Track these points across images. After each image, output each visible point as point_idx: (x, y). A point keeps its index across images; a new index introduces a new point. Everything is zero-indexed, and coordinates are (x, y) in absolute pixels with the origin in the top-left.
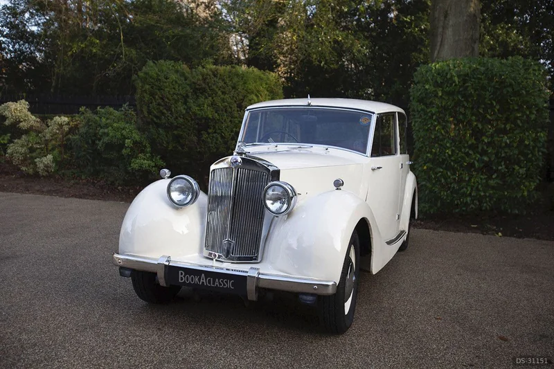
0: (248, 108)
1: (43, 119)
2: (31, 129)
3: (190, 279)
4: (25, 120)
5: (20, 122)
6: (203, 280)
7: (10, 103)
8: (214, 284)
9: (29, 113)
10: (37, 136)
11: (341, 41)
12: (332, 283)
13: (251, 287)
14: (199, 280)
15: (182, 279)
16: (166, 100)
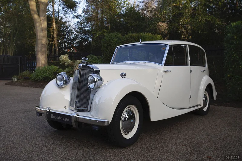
0: (117, 47)
1: (74, 62)
2: (69, 65)
3: (55, 117)
4: (67, 62)
5: (65, 63)
6: (59, 118)
7: (62, 55)
8: (63, 119)
9: (68, 59)
10: (71, 68)
11: (210, 20)
12: (107, 121)
13: (73, 121)
14: (58, 118)
15: (52, 117)
16: (112, 50)
